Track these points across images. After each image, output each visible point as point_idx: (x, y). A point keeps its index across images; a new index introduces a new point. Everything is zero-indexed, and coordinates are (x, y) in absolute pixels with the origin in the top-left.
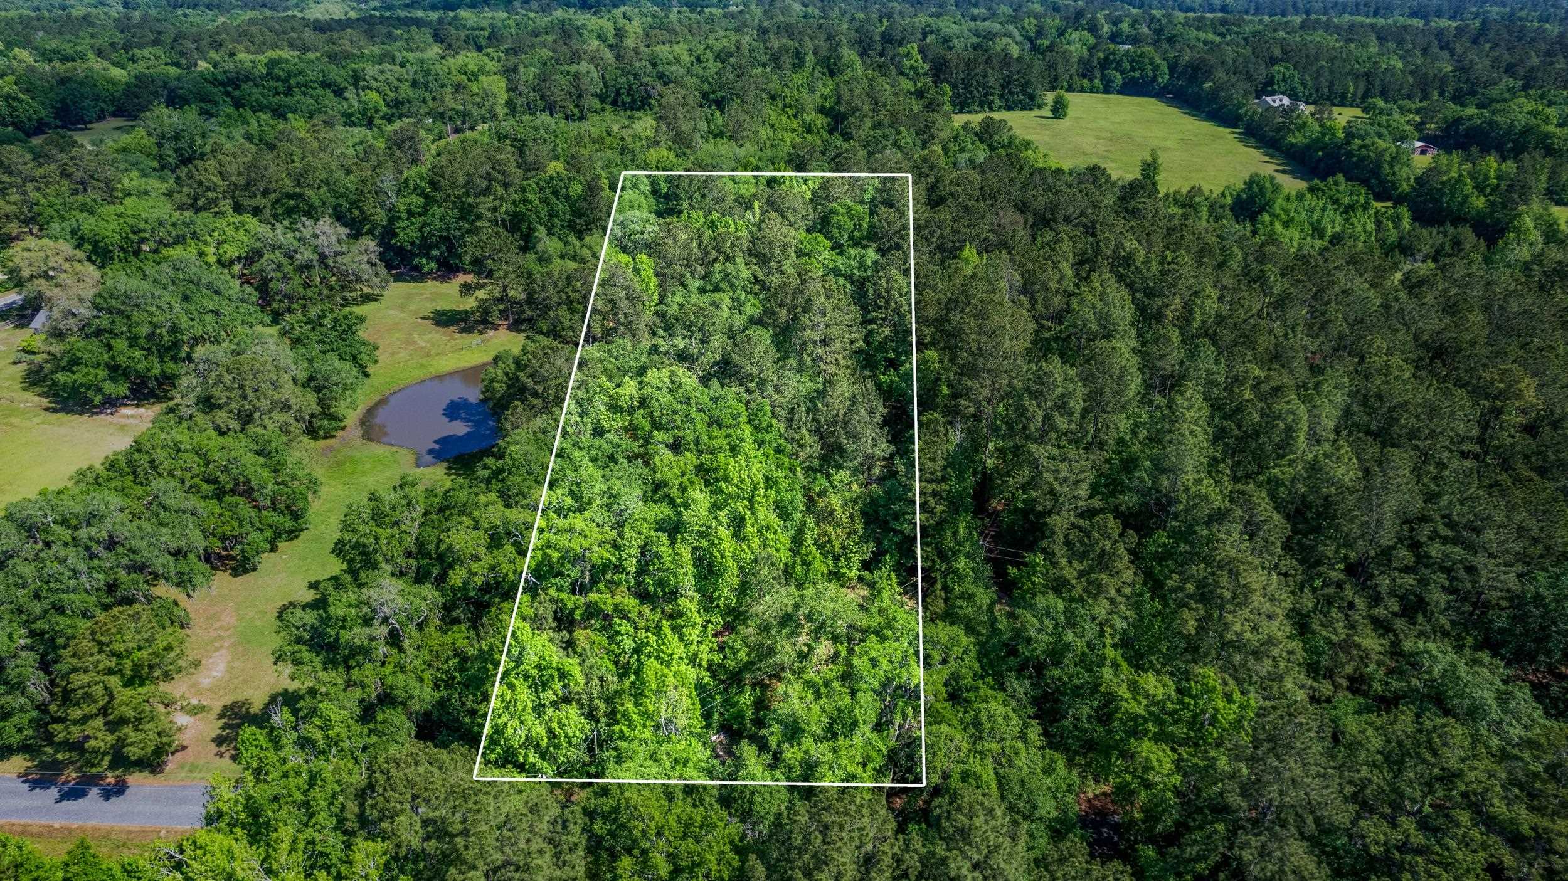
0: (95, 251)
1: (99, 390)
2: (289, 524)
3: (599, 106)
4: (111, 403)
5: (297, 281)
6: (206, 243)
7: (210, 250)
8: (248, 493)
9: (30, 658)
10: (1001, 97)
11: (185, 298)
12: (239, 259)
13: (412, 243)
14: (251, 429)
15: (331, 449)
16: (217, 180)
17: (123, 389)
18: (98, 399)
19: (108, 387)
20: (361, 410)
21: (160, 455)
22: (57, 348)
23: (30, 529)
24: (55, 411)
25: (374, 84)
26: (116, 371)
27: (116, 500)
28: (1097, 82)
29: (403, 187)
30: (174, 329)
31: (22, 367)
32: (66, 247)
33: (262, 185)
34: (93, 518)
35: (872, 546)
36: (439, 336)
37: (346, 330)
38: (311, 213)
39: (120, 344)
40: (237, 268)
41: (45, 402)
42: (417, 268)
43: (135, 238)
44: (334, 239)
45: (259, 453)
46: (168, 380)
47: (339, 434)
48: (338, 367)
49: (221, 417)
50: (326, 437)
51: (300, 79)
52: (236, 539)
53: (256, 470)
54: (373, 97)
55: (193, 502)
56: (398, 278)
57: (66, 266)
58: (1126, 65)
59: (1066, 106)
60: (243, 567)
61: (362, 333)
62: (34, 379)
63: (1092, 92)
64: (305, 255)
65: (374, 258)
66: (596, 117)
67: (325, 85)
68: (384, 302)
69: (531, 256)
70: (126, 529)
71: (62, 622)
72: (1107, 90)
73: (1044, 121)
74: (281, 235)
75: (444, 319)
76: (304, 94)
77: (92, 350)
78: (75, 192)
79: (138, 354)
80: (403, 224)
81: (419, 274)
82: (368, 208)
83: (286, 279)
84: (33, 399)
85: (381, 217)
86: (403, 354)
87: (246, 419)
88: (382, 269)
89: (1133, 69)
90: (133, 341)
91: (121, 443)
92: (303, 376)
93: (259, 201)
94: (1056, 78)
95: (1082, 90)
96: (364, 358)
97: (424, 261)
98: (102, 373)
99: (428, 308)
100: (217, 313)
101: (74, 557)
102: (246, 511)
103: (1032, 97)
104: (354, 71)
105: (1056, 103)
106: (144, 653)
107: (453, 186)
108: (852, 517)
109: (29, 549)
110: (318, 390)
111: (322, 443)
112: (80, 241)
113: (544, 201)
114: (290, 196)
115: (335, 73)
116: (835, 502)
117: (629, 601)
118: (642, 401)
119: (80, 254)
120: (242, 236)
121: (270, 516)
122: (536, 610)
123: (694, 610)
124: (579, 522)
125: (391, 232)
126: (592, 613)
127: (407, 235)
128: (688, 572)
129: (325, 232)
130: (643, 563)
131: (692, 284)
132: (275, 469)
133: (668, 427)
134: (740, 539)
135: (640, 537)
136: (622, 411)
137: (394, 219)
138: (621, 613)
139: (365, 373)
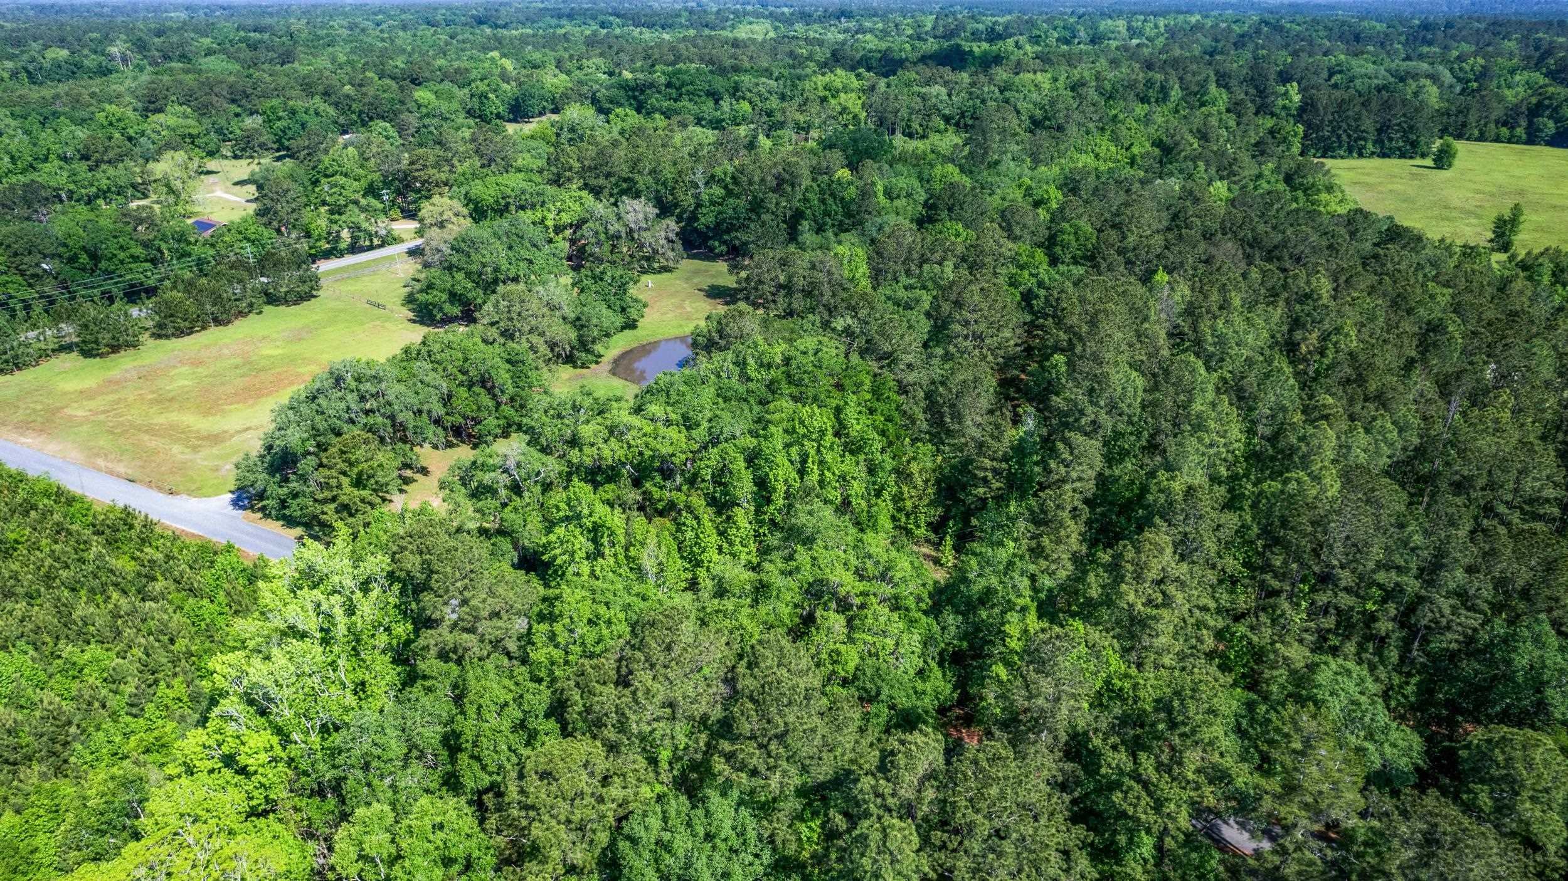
0: (476, 209)
1: (441, 309)
3: (942, 127)
4: (447, 320)
5: (607, 247)
6: (549, 210)
7: (551, 216)
8: (491, 389)
10: (1375, 143)
11: (510, 248)
12: (571, 225)
13: (708, 227)
14: (511, 345)
15: (579, 376)
17: (456, 311)
18: (439, 316)
19: (447, 307)
20: (616, 352)
21: (437, 349)
24: (414, 322)
25: (749, 95)
26: (454, 296)
27: (395, 372)
28: (1520, 131)
29: (711, 180)
30: (496, 270)
31: (408, 289)
32: (458, 205)
33: (606, 169)
34: (374, 378)
35: (940, 511)
36: (705, 305)
37: (624, 290)
38: (635, 195)
39: (460, 276)
40: (568, 232)
41: (411, 315)
42: (712, 249)
43: (503, 202)
44: (641, 216)
45: (508, 361)
47: (593, 366)
48: (605, 319)
50: (582, 367)
51: (690, 88)
53: (503, 376)
54: (743, 106)
55: (443, 382)
56: (689, 257)
57: (454, 219)
59: (1453, 156)
60: (479, 443)
61: (635, 293)
63: (1509, 141)
64: (615, 227)
65: (672, 236)
67: (709, 93)
68: (677, 273)
70: (392, 389)
72: (1531, 140)
73: (1421, 170)
74: (601, 208)
75: (714, 293)
76: (690, 100)
77: (443, 279)
78: (483, 166)
79: (470, 285)
80: (704, 211)
81: (711, 256)
82: (680, 195)
83: (599, 244)
84: (407, 313)
85: (688, 201)
86: (670, 315)
87: (509, 336)
88: (679, 246)
90: (468, 275)
92: (571, 316)
93: (602, 181)
94: (1464, 125)
95: (1497, 140)
96: (633, 313)
97: (717, 244)
98: (445, 297)
99: (706, 282)
100: (530, 262)
102: (486, 400)
103: (1414, 144)
104: (736, 83)
105: (1441, 151)
106: (365, 465)
107: (751, 183)
108: (926, 482)
110: (581, 329)
111: (579, 371)
112: (469, 201)
113: (823, 201)
114: (625, 180)
115: (719, 83)
116: (914, 467)
117: (697, 501)
118: (787, 361)
119: (465, 211)
120: (577, 207)
121: (507, 410)
122: (633, 496)
123: (743, 517)
124: (673, 433)
125: (694, 217)
126: (672, 506)
127: (707, 218)
128: (744, 487)
129: (637, 210)
130: (721, 476)
131: (904, 280)
132: (517, 377)
133: (799, 384)
134: (802, 472)
135: (723, 455)
136: (769, 366)
137: (699, 205)
138: (689, 508)
139: (631, 325)
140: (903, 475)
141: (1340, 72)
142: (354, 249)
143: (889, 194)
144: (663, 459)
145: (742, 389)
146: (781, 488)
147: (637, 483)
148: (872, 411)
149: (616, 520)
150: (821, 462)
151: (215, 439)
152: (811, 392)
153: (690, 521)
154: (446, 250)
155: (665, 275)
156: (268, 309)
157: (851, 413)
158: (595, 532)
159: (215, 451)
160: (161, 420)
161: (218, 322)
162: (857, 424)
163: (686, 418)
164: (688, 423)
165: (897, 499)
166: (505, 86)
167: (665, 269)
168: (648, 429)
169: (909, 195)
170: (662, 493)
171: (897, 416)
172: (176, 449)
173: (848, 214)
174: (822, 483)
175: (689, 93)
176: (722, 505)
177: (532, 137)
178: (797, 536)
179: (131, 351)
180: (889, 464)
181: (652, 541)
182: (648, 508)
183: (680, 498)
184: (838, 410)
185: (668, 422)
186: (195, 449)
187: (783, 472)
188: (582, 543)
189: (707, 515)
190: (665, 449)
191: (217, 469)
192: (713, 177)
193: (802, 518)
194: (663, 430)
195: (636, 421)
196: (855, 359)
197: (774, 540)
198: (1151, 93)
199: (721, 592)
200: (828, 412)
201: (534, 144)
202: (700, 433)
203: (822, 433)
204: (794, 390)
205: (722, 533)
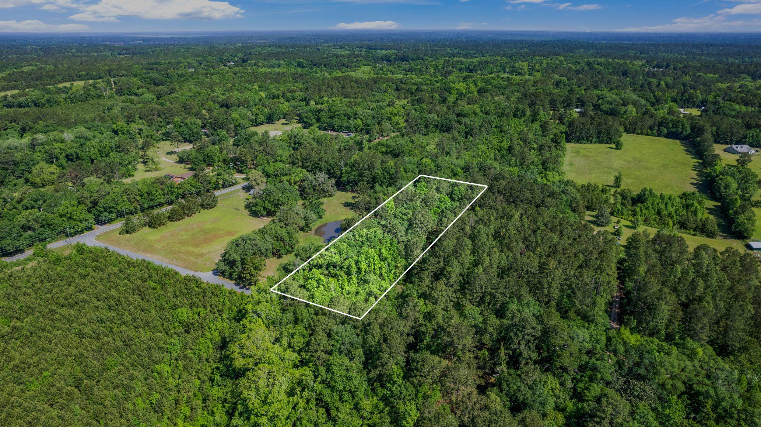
0: (266, 175)
1: (260, 212)
2: (290, 249)
4: (262, 216)
5: (312, 189)
6: (292, 176)
7: (292, 178)
8: (283, 241)
9: (240, 263)
10: (596, 138)
12: (299, 181)
13: (345, 181)
14: (288, 228)
15: (307, 235)
16: (299, 157)
17: (265, 213)
18: (259, 214)
19: (262, 212)
20: (316, 227)
21: (268, 230)
22: (254, 201)
23: (243, 239)
24: (250, 215)
26: (265, 209)
27: (258, 237)
28: (655, 132)
29: (346, 165)
30: (278, 200)
31: (246, 203)
32: (260, 173)
33: (310, 159)
34: (254, 240)
36: (344, 209)
37: (318, 206)
38: (321, 170)
39: (267, 202)
40: (299, 184)
41: (249, 213)
42: (346, 188)
44: (324, 178)
45: (288, 233)
46: (275, 212)
47: (310, 231)
48: (313, 216)
49: (282, 224)
50: (306, 232)
51: (338, 113)
52: (279, 250)
53: (287, 238)
54: (359, 121)
55: (271, 240)
56: (339, 190)
57: (260, 179)
58: (670, 125)
59: (621, 145)
60: (279, 257)
61: (322, 207)
62: (248, 206)
63: (651, 135)
64: (314, 183)
65: (334, 185)
66: (433, 134)
67: (345, 115)
68: (334, 197)
69: (372, 191)
70: (259, 243)
71: (246, 257)
72: (659, 136)
73: (611, 150)
74: (310, 176)
75: (347, 205)
77: (260, 202)
79: (270, 205)
80: (344, 175)
81: (345, 190)
82: (336, 170)
83: (309, 188)
84: (247, 212)
85: (339, 173)
86: (333, 213)
87: (287, 225)
88: (335, 188)
89: (673, 127)
90: (269, 202)
91: (262, 226)
92: (303, 216)
93: (309, 164)
94: (635, 129)
95: (647, 135)
96: (321, 214)
97: (348, 187)
98: (262, 208)
99: (344, 200)
100: (289, 197)
101: (250, 246)
102: (282, 245)
104: (356, 111)
105: (617, 143)
106: (258, 265)
107: (359, 166)
108: (402, 269)
109: (243, 244)
110: (306, 220)
112: (264, 171)
113: (383, 174)
114: (317, 164)
116: (399, 265)
117: (343, 274)
118: (367, 235)
119: (263, 175)
120: (301, 175)
121: (287, 247)
122: (326, 272)
123: (354, 277)
124: (337, 256)
125: (340, 177)
126: (336, 275)
127: (344, 179)
128: (354, 269)
129: (322, 176)
130: (349, 267)
131: (405, 206)
132: (290, 237)
133: (370, 241)
134: (369, 266)
135: (349, 262)
136: (362, 236)
137: (342, 174)
138: (340, 275)
139: (321, 217)
140: (396, 267)
141: (602, 98)
142: (224, 186)
143: (405, 171)
144: (334, 263)
145: (354, 243)
146: (363, 270)
147: (327, 269)
148: (390, 249)
149: (323, 278)
150: (374, 264)
151: (202, 255)
152: (373, 244)
153: (341, 279)
154: (261, 192)
155: (331, 198)
156: (202, 211)
157: (383, 250)
158: (318, 281)
159: (203, 259)
160: (183, 249)
161: (188, 216)
162: (385, 253)
163: (339, 252)
164: (340, 254)
165: (395, 273)
166: (265, 110)
167: (330, 195)
168: (330, 255)
169: (412, 171)
170: (334, 272)
171: (396, 250)
172: (191, 258)
173: (392, 179)
174: (374, 269)
175: (338, 115)
176: (349, 274)
177: (281, 140)
178: (365, 281)
179: (164, 226)
180: (394, 264)
181: (333, 282)
182: (330, 275)
183: (338, 273)
184: (380, 250)
185: (335, 254)
186: (197, 258)
187: (363, 266)
188: (315, 284)
189: (345, 277)
190: (334, 261)
191: (205, 264)
192: (347, 164)
193: (367, 277)
194: (334, 255)
195: (327, 253)
196: (386, 234)
197: (361, 283)
198: (518, 113)
199: (349, 294)
200: (377, 250)
201: (281, 143)
202: (343, 256)
203: (374, 256)
204: (368, 243)
205: (349, 282)
